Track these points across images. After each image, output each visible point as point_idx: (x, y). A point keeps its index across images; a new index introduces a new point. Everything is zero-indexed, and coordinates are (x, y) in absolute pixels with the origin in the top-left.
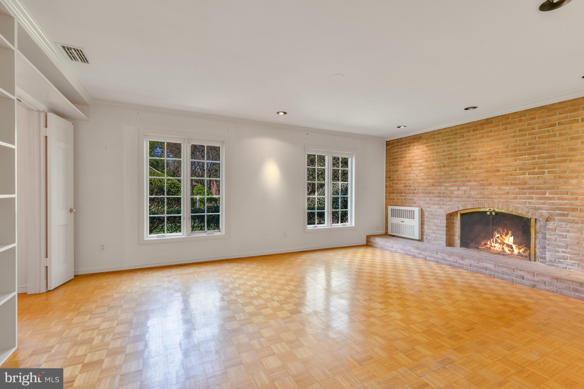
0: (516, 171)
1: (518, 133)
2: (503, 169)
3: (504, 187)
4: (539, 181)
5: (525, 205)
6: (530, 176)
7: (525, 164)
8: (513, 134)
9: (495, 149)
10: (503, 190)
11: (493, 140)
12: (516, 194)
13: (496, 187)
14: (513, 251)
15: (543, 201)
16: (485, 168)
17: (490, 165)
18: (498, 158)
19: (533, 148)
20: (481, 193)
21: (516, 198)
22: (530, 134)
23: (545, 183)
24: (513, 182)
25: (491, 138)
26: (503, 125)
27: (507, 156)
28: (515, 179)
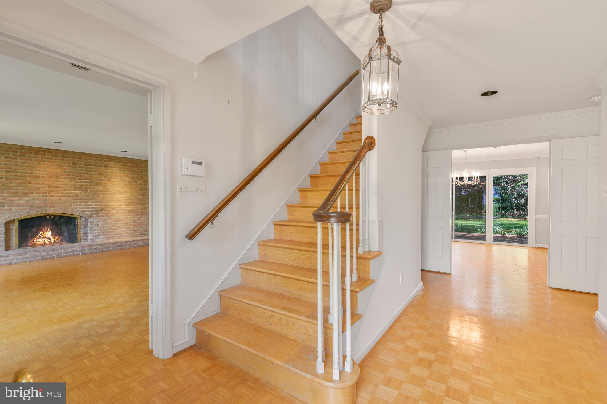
0: (71, 188)
1: (71, 164)
2: (62, 186)
3: (63, 198)
4: (85, 195)
5: (77, 210)
6: (80, 192)
7: (77, 184)
8: (68, 164)
9: (55, 172)
10: (62, 200)
11: (53, 165)
12: (71, 203)
13: (57, 198)
14: (51, 241)
15: (87, 207)
16: (47, 184)
17: (51, 182)
18: (58, 178)
19: (81, 176)
20: (44, 203)
21: (71, 205)
22: (79, 167)
23: (88, 196)
24: (69, 195)
25: (52, 164)
26: (61, 156)
27: (65, 178)
28: (71, 193)
